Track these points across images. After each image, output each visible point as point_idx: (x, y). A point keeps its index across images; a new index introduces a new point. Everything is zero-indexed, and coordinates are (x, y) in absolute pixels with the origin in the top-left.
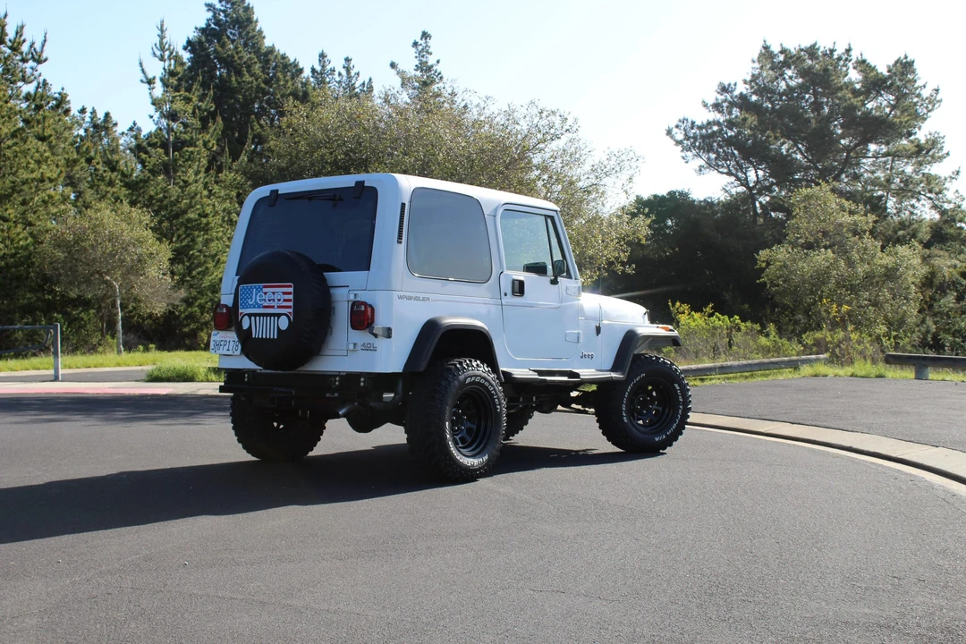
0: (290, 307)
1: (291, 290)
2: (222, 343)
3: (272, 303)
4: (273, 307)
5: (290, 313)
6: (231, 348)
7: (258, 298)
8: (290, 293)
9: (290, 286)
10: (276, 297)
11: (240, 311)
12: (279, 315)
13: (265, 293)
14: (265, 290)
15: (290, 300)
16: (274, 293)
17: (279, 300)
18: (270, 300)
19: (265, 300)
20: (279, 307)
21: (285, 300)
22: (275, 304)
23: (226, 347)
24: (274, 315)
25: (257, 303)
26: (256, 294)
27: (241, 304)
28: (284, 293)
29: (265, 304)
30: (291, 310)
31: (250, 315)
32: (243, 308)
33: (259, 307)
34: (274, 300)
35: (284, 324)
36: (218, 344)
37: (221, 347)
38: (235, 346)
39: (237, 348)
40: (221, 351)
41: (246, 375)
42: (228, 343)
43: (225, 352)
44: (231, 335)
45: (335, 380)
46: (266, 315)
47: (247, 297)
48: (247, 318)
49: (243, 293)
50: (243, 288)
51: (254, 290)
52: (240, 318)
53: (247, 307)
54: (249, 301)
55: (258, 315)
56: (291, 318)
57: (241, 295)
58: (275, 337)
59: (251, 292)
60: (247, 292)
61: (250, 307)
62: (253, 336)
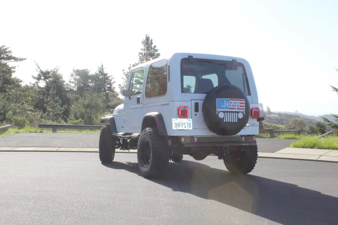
0: (244, 109)
1: (244, 102)
2: (180, 124)
3: (234, 107)
4: (235, 109)
5: (244, 112)
6: (186, 126)
7: (227, 105)
9: (244, 100)
11: (217, 110)
12: (238, 112)
13: (231, 103)
14: (230, 101)
15: (243, 106)
16: (235, 103)
17: (238, 106)
18: (233, 106)
19: (231, 106)
20: (238, 109)
21: (241, 106)
22: (236, 107)
23: (183, 126)
24: (236, 112)
25: (227, 107)
26: (226, 103)
27: (218, 107)
28: (241, 103)
29: (231, 107)
30: (244, 110)
31: (224, 112)
32: (219, 108)
33: (228, 108)
34: (235, 106)
35: (241, 116)
36: (178, 125)
37: (181, 126)
38: (188, 125)
39: (190, 126)
40: (181, 128)
41: (196, 139)
42: (184, 124)
43: (183, 128)
44: (184, 120)
45: (242, 139)
46: (232, 112)
47: (221, 104)
48: (223, 113)
49: (219, 102)
50: (219, 100)
51: (225, 101)
52: (217, 113)
53: (221, 108)
54: (222, 106)
55: (228, 112)
56: (245, 114)
57: (217, 103)
58: (237, 121)
59: (223, 102)
60: (221, 102)
61: (224, 108)
62: (224, 121)
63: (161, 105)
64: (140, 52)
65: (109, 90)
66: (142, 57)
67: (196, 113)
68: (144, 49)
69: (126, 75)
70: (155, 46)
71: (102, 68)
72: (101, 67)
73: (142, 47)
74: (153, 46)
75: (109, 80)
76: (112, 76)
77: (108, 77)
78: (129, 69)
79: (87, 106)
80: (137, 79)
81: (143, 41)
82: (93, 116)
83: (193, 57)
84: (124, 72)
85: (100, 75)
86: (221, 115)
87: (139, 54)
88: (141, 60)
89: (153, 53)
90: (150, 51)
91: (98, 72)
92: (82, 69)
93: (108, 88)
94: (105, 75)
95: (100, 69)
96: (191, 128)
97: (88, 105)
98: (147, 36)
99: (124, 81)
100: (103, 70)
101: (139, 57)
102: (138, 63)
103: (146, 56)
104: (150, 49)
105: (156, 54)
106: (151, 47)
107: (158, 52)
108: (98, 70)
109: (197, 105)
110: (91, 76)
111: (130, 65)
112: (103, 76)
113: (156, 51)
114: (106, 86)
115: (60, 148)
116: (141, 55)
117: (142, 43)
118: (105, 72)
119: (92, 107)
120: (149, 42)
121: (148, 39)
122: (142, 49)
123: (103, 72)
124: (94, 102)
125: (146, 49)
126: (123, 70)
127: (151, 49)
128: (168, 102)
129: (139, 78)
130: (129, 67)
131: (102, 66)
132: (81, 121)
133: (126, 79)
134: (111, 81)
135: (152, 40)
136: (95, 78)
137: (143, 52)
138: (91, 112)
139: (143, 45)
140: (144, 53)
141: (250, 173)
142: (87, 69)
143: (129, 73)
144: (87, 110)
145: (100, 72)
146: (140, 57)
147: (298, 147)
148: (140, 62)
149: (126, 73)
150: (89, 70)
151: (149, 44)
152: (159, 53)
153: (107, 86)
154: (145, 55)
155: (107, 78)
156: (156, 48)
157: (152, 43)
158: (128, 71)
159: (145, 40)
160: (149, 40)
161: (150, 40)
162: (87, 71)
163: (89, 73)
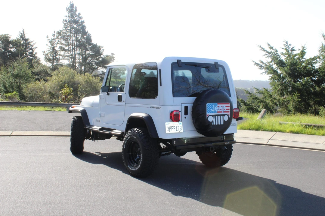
0: (229, 112)
1: (229, 105)
2: (173, 128)
3: (221, 111)
4: (222, 112)
5: (229, 114)
6: (178, 129)
7: (216, 109)
8: (229, 107)
9: (229, 104)
10: (223, 108)
11: (207, 114)
12: (224, 115)
13: (218, 107)
14: (218, 105)
15: (229, 109)
16: (222, 107)
17: (224, 109)
18: (220, 109)
19: (218, 109)
20: (224, 112)
21: (227, 109)
22: (223, 111)
23: (175, 129)
24: (222, 115)
25: (215, 111)
26: (215, 107)
27: (208, 111)
28: (226, 107)
29: (218, 111)
30: (229, 113)
31: (213, 116)
32: (209, 113)
33: (216, 112)
34: (222, 109)
35: (226, 118)
36: (170, 129)
37: (173, 130)
38: (180, 128)
39: (181, 129)
40: (173, 132)
41: (185, 140)
42: (176, 127)
43: (175, 132)
44: (176, 124)
45: (224, 137)
46: (219, 115)
47: (210, 108)
48: (211, 117)
49: (209, 106)
50: (209, 104)
51: (214, 105)
52: (207, 117)
53: (211, 112)
54: (212, 110)
55: (216, 115)
56: (229, 116)
57: (208, 107)
58: (223, 124)
59: (212, 106)
60: (210, 106)
61: (213, 112)
62: (213, 124)
63: (151, 107)
64: (64, 19)
65: (31, 56)
66: (66, 24)
67: (186, 116)
68: (69, 16)
69: (50, 41)
70: (79, 14)
71: (24, 33)
72: (22, 32)
73: (67, 14)
74: (77, 13)
75: (31, 45)
76: (33, 41)
77: (30, 42)
78: (53, 35)
79: (16, 76)
80: (61, 45)
81: (67, 8)
82: (23, 86)
83: (182, 61)
84: (49, 38)
85: (21, 40)
86: (210, 119)
87: (64, 21)
88: (65, 27)
89: (77, 20)
90: (74, 18)
91: (19, 37)
92: (3, 34)
93: (29, 53)
94: (26, 40)
95: (22, 34)
96: (182, 131)
97: (18, 74)
98: (72, 3)
99: (48, 48)
100: (24, 35)
101: (63, 23)
102: (63, 30)
103: (71, 23)
104: (74, 16)
105: (80, 21)
106: (76, 14)
107: (82, 20)
108: (19, 35)
109: (186, 108)
110: (12, 41)
111: (54, 32)
112: (24, 41)
113: (81, 18)
114: (27, 51)
115: (13, 131)
116: (65, 22)
117: (66, 10)
118: (27, 37)
119: (21, 77)
120: (73, 9)
121: (72, 6)
122: (66, 16)
123: (24, 37)
124: (24, 72)
125: (70, 16)
126: (47, 37)
127: (76, 17)
128: (160, 106)
129: (64, 45)
130: (54, 33)
131: (24, 31)
132: (15, 94)
133: (50, 46)
134: (32, 47)
135: (76, 8)
136: (16, 43)
137: (67, 19)
138: (20, 82)
139: (68, 12)
140: (69, 20)
141: (224, 166)
142: (8, 35)
143: (53, 40)
144: (16, 80)
145: (21, 37)
146: (65, 24)
147: (245, 130)
148: (64, 29)
149: (51, 40)
150: (10, 35)
151: (73, 11)
152: (84, 21)
153: (29, 51)
154: (69, 22)
155: (29, 44)
156: (80, 16)
157: (76, 11)
158: (53, 38)
159: (69, 7)
160: (73, 8)
161: (75, 7)
162: (8, 36)
163: (11, 39)
